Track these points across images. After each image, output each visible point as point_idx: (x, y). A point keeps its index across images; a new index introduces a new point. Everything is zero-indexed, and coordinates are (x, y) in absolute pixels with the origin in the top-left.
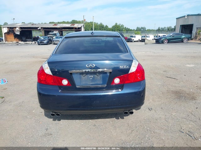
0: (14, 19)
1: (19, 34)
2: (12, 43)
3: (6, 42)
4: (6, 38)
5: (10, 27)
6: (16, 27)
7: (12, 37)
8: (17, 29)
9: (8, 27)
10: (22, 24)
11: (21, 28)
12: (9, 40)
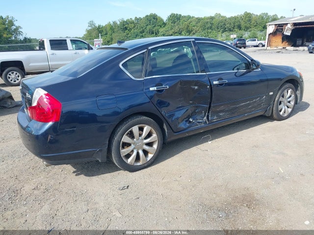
0: (294, 10)
1: (289, 34)
2: (276, 48)
3: (269, 48)
4: (269, 41)
5: (279, 25)
6: (287, 24)
7: (278, 39)
8: (289, 26)
9: (276, 25)
10: (300, 17)
11: (295, 24)
12: (273, 44)
